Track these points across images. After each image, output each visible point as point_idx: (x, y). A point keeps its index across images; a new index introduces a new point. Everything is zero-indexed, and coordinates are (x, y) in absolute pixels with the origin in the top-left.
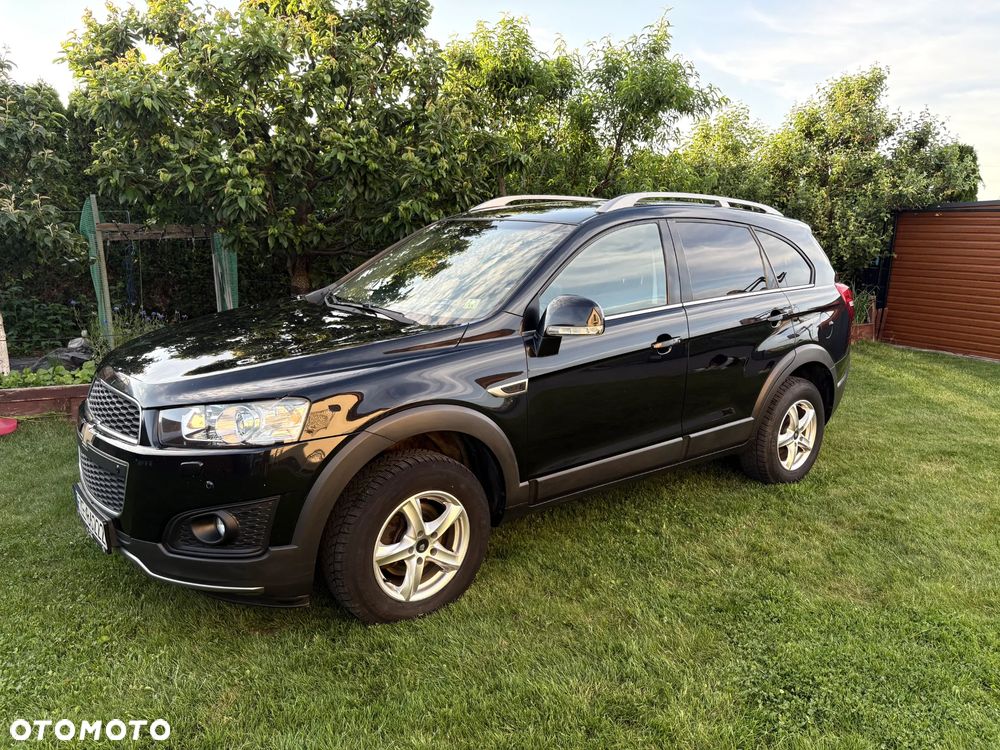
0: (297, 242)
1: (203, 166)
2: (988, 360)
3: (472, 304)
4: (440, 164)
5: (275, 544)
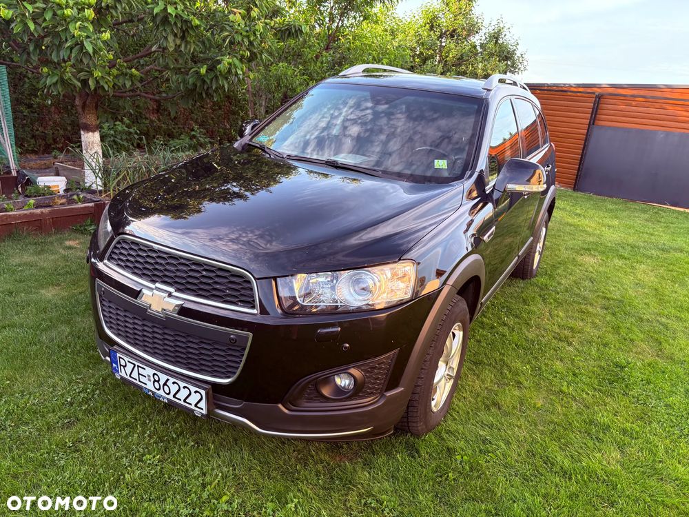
0: (111, 85)
1: (40, 5)
3: (441, 164)
4: (257, 27)
5: (388, 390)
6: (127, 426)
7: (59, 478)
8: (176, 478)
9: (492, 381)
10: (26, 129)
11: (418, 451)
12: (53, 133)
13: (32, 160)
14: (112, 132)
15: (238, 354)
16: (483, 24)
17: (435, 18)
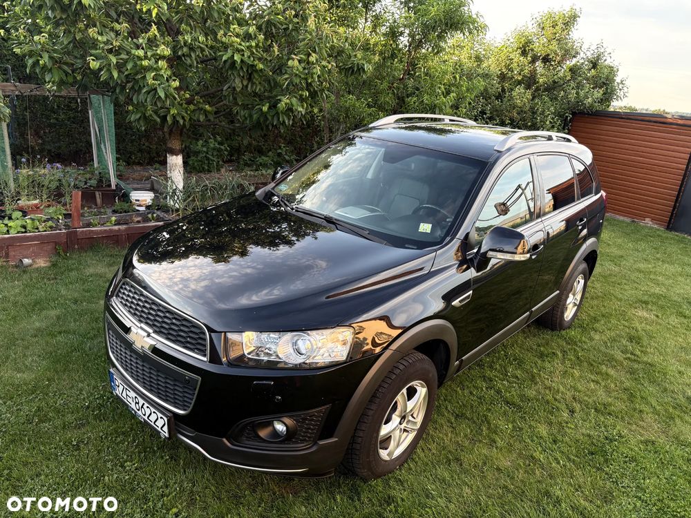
0: (187, 118)
1: (124, 56)
2: (621, 218)
3: (425, 228)
4: (315, 71)
5: (321, 438)
6: (123, 433)
7: (56, 471)
8: (143, 486)
9: (466, 436)
10: (135, 143)
11: (358, 494)
12: (157, 148)
13: (137, 171)
14: (205, 149)
15: (191, 392)
16: (582, 49)
17: (529, 42)
